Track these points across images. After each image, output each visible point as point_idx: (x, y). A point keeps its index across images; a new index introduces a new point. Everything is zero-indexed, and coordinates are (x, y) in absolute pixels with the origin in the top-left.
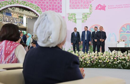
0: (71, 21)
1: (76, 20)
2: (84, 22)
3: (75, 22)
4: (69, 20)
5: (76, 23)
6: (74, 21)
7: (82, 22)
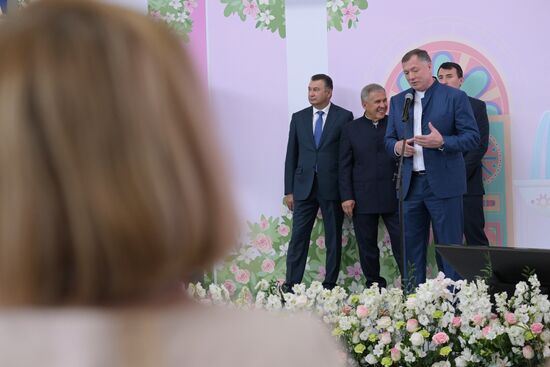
0: (243, 18)
1: (283, 11)
2: (345, 25)
3: (273, 26)
4: (227, 13)
5: (283, 35)
6: (267, 17)
7: (329, 27)
